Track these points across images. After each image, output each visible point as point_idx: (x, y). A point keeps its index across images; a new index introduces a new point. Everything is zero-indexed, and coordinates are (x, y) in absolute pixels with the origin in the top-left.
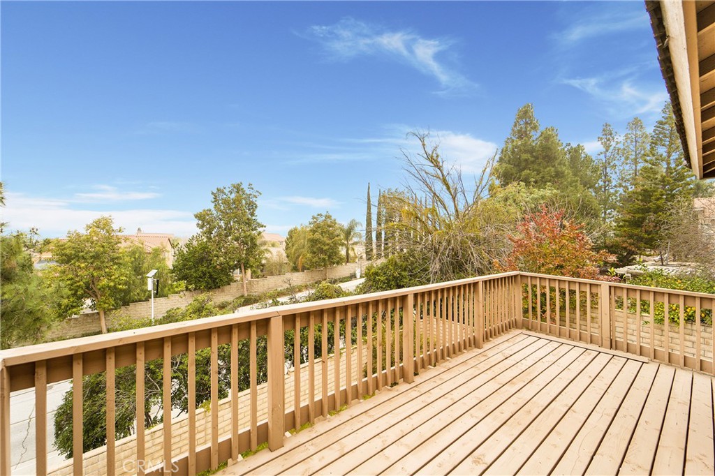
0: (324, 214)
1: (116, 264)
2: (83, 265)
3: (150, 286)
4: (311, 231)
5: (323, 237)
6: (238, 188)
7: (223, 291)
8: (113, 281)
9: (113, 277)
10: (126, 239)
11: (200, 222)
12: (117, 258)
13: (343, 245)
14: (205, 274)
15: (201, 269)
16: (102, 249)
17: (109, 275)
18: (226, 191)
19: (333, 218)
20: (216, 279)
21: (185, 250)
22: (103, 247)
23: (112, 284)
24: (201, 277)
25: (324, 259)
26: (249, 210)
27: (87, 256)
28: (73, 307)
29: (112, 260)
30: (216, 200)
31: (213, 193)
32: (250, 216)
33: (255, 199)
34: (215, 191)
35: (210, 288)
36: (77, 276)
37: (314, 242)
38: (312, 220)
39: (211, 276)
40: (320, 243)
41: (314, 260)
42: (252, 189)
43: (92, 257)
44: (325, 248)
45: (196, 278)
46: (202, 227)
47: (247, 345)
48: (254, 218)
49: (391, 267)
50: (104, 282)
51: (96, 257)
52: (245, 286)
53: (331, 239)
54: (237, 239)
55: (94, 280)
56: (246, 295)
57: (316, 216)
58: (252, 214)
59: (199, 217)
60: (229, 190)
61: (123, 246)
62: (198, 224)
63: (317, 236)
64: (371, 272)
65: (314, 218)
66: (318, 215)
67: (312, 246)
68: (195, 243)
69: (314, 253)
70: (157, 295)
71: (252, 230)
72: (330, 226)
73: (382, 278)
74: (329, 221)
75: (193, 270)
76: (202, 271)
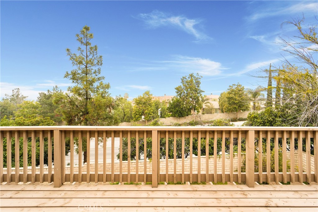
0: (236, 84)
1: (150, 106)
2: (141, 106)
3: (159, 114)
4: (228, 93)
5: (235, 96)
6: (191, 76)
7: (185, 118)
8: (149, 111)
9: (149, 110)
10: (153, 98)
11: (177, 91)
12: (150, 104)
13: (251, 100)
14: (178, 111)
15: (176, 109)
16: (146, 101)
17: (148, 109)
18: (187, 78)
19: (242, 86)
20: (182, 113)
21: (172, 102)
22: (146, 100)
23: (148, 112)
24: (176, 112)
25: (235, 108)
26: (197, 84)
27: (142, 103)
28: (139, 118)
29: (149, 104)
30: (183, 82)
31: (181, 79)
32: (197, 87)
33: (199, 80)
34: (182, 78)
35: (180, 116)
36: (140, 109)
37: (230, 99)
38: (230, 88)
39: (180, 112)
40: (233, 99)
41: (230, 108)
42: (198, 75)
43: (143, 103)
44: (236, 102)
45: (175, 112)
46: (177, 93)
47: (188, 139)
48: (199, 88)
49: (266, 114)
50: (146, 111)
51: (144, 103)
52: (194, 117)
53: (240, 97)
54: (191, 97)
55: (144, 110)
56: (195, 121)
57: (231, 85)
58: (198, 87)
59: (176, 89)
60: (188, 77)
61: (153, 100)
62: (176, 92)
63: (231, 96)
64: (252, 116)
65: (230, 86)
66: (233, 85)
67: (229, 101)
68: (175, 99)
69: (230, 104)
70: (161, 117)
71: (198, 93)
72: (239, 91)
73: (259, 121)
74: (240, 88)
75: (174, 109)
76: (177, 110)
